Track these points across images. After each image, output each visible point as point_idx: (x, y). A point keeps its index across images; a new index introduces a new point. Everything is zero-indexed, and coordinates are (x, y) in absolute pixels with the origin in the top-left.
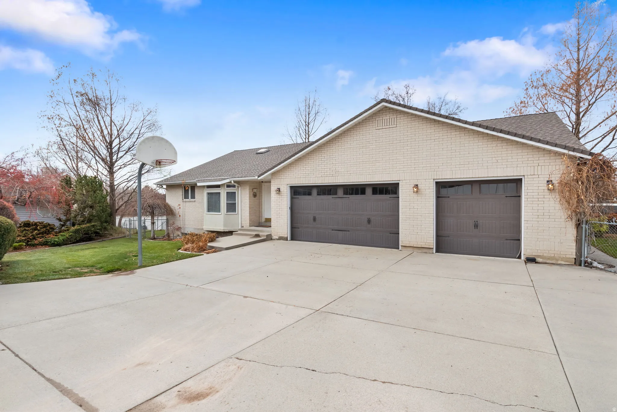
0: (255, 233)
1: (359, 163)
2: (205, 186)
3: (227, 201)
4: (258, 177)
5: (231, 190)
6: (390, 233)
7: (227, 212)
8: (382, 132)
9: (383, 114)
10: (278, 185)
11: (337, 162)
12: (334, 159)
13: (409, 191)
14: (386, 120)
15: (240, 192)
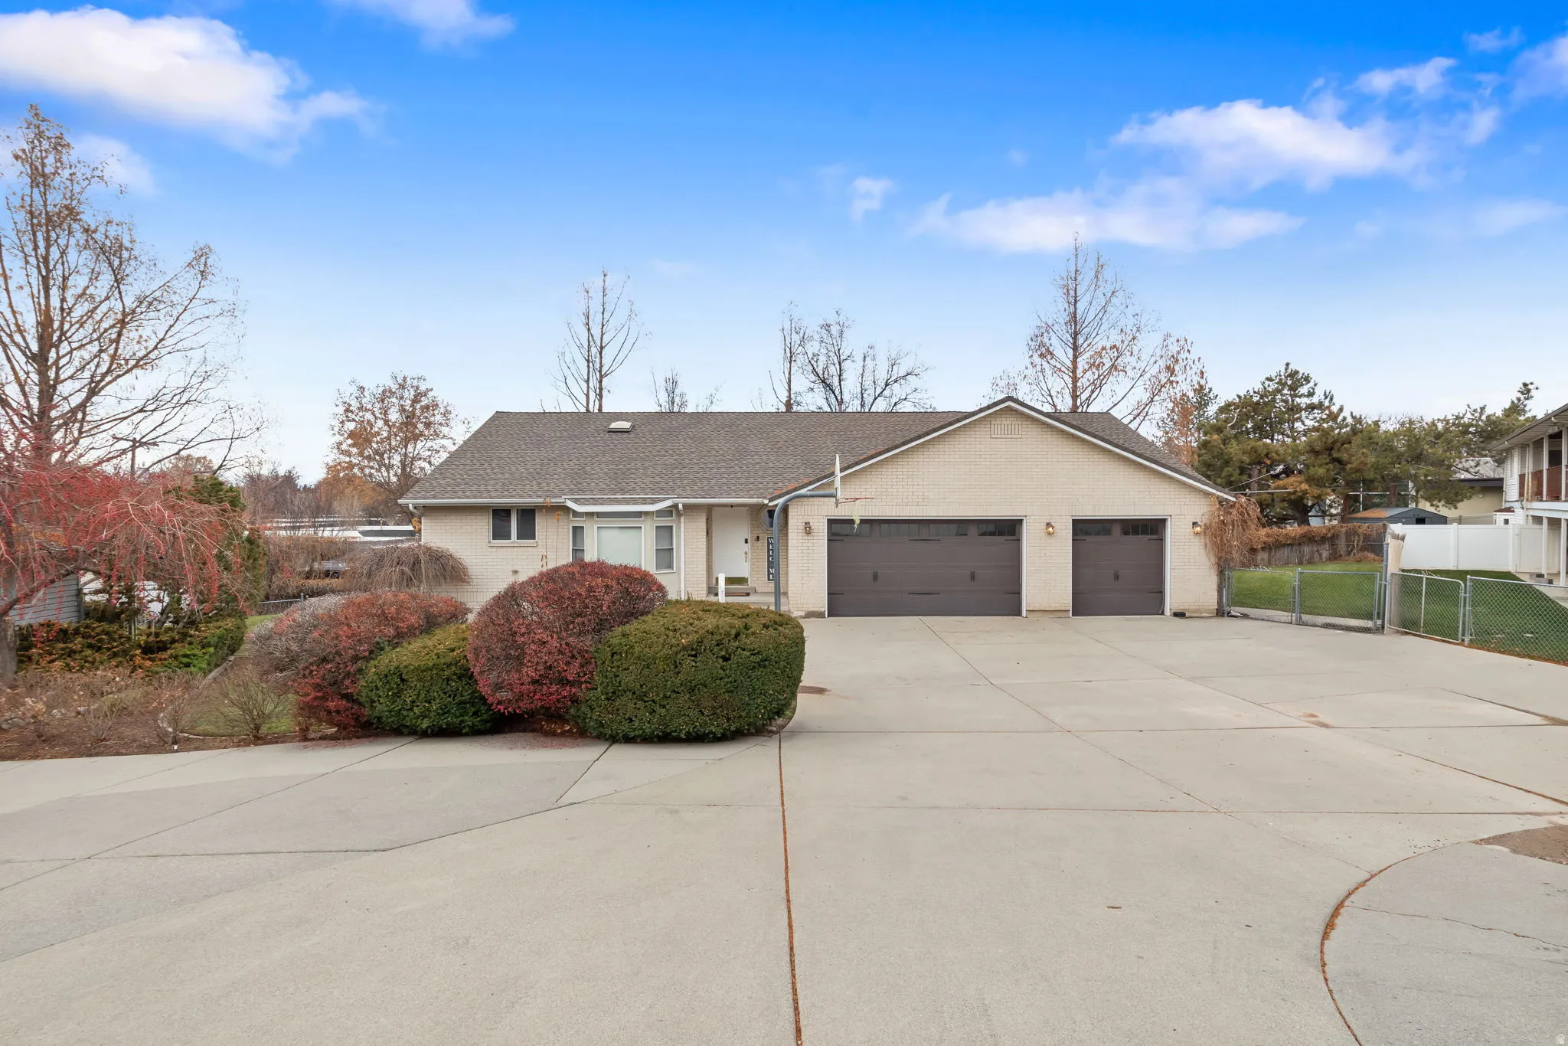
1: (963, 487)
3: (656, 546)
4: (770, 502)
5: (666, 522)
6: (1006, 593)
7: (657, 568)
8: (1000, 443)
9: (1002, 416)
10: (804, 518)
13: (1039, 531)
14: (1006, 426)
15: (682, 525)
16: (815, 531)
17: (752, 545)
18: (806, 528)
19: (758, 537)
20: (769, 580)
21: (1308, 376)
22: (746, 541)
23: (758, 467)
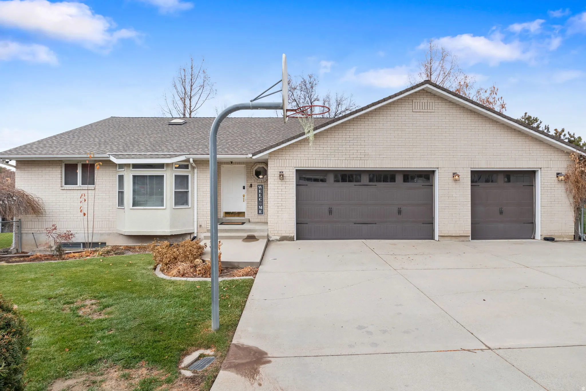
0: (245, 235)
1: (393, 147)
2: (129, 164)
3: (175, 189)
4: (253, 156)
5: (182, 172)
6: (423, 224)
7: (176, 204)
8: (419, 116)
9: (421, 96)
10: (279, 168)
11: (367, 144)
12: (362, 139)
13: (447, 179)
14: (424, 103)
15: (196, 175)
16: (287, 178)
17: (248, 190)
18: (280, 175)
19: (251, 185)
20: (258, 213)
21: (536, 119)
22: (244, 188)
23: (253, 139)
